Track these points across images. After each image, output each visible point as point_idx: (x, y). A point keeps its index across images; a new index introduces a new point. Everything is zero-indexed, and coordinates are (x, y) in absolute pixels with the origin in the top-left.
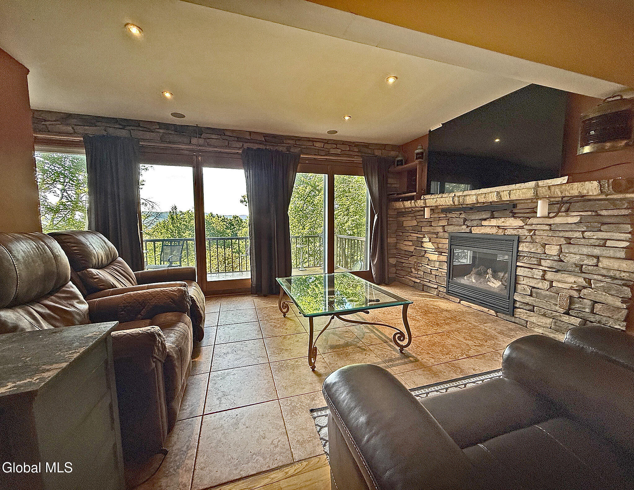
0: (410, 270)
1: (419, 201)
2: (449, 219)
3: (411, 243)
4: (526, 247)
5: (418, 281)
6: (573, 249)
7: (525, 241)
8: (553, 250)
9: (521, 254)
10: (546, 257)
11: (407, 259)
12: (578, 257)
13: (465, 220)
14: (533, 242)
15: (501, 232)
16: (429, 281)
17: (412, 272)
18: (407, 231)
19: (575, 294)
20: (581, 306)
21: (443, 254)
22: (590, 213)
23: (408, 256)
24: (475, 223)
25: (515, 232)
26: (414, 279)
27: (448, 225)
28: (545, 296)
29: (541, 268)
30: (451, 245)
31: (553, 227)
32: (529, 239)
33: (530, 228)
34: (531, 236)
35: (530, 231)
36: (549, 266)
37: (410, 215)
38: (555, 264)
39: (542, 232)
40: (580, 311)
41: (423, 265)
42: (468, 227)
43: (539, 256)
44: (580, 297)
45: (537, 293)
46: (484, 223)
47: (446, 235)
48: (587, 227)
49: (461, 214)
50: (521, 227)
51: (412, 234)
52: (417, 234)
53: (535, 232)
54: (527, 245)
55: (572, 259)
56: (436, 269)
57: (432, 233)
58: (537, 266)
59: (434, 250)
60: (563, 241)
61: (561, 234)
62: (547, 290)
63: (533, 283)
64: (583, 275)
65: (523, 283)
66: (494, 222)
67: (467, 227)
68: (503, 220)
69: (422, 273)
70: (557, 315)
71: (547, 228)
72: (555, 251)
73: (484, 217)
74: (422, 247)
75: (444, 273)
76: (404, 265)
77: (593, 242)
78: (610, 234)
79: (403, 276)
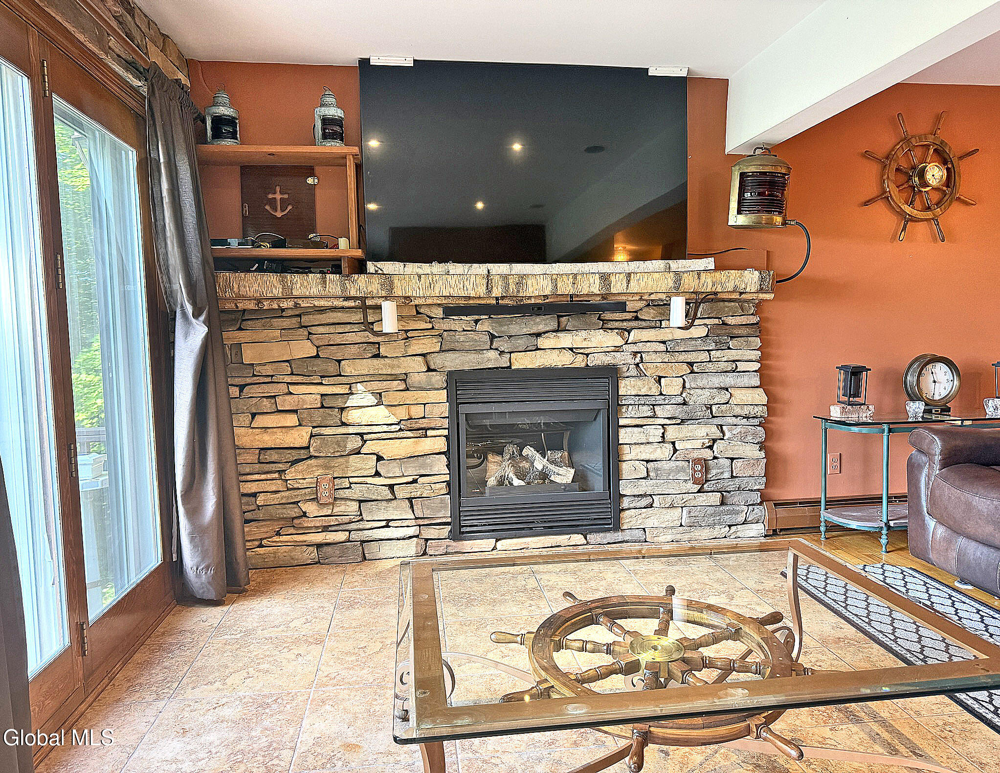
0: (294, 512)
1: (362, 279)
2: (441, 336)
3: (292, 419)
4: (631, 386)
5: (341, 536)
6: (702, 381)
7: (628, 374)
8: (672, 387)
9: (624, 402)
10: (664, 400)
11: (276, 475)
12: (707, 393)
13: (492, 337)
14: (641, 375)
15: (580, 362)
16: (384, 523)
17: (304, 514)
18: (269, 380)
19: (707, 454)
20: (719, 471)
21: (429, 433)
22: (716, 321)
23: (281, 467)
24: (521, 343)
25: (609, 358)
26: (319, 538)
27: (441, 351)
28: (670, 471)
29: (658, 421)
30: (458, 404)
31: (670, 345)
32: (633, 371)
33: (635, 348)
34: (637, 365)
35: (635, 354)
36: (670, 416)
37: (276, 322)
38: (678, 411)
39: (654, 356)
40: (718, 479)
41: (351, 480)
42: (502, 353)
43: (652, 400)
44: (715, 458)
45: (656, 470)
46: (542, 342)
47: (438, 379)
48: (715, 343)
49: (476, 322)
50: (618, 349)
51: (292, 389)
52: (321, 384)
53: (641, 357)
54: (632, 382)
55: (700, 398)
56: (410, 479)
57: (385, 377)
58: (652, 420)
59: (398, 427)
60: (686, 369)
61: (682, 357)
62: (670, 460)
63: (647, 453)
64: (716, 421)
65: (630, 458)
66: (566, 339)
67: (498, 355)
68: (583, 334)
69: (354, 506)
70: (690, 497)
71: (662, 347)
72: (678, 387)
73: (541, 328)
74: (344, 424)
75: (438, 486)
76: (260, 500)
77: (723, 366)
78: (740, 352)
79: (257, 543)
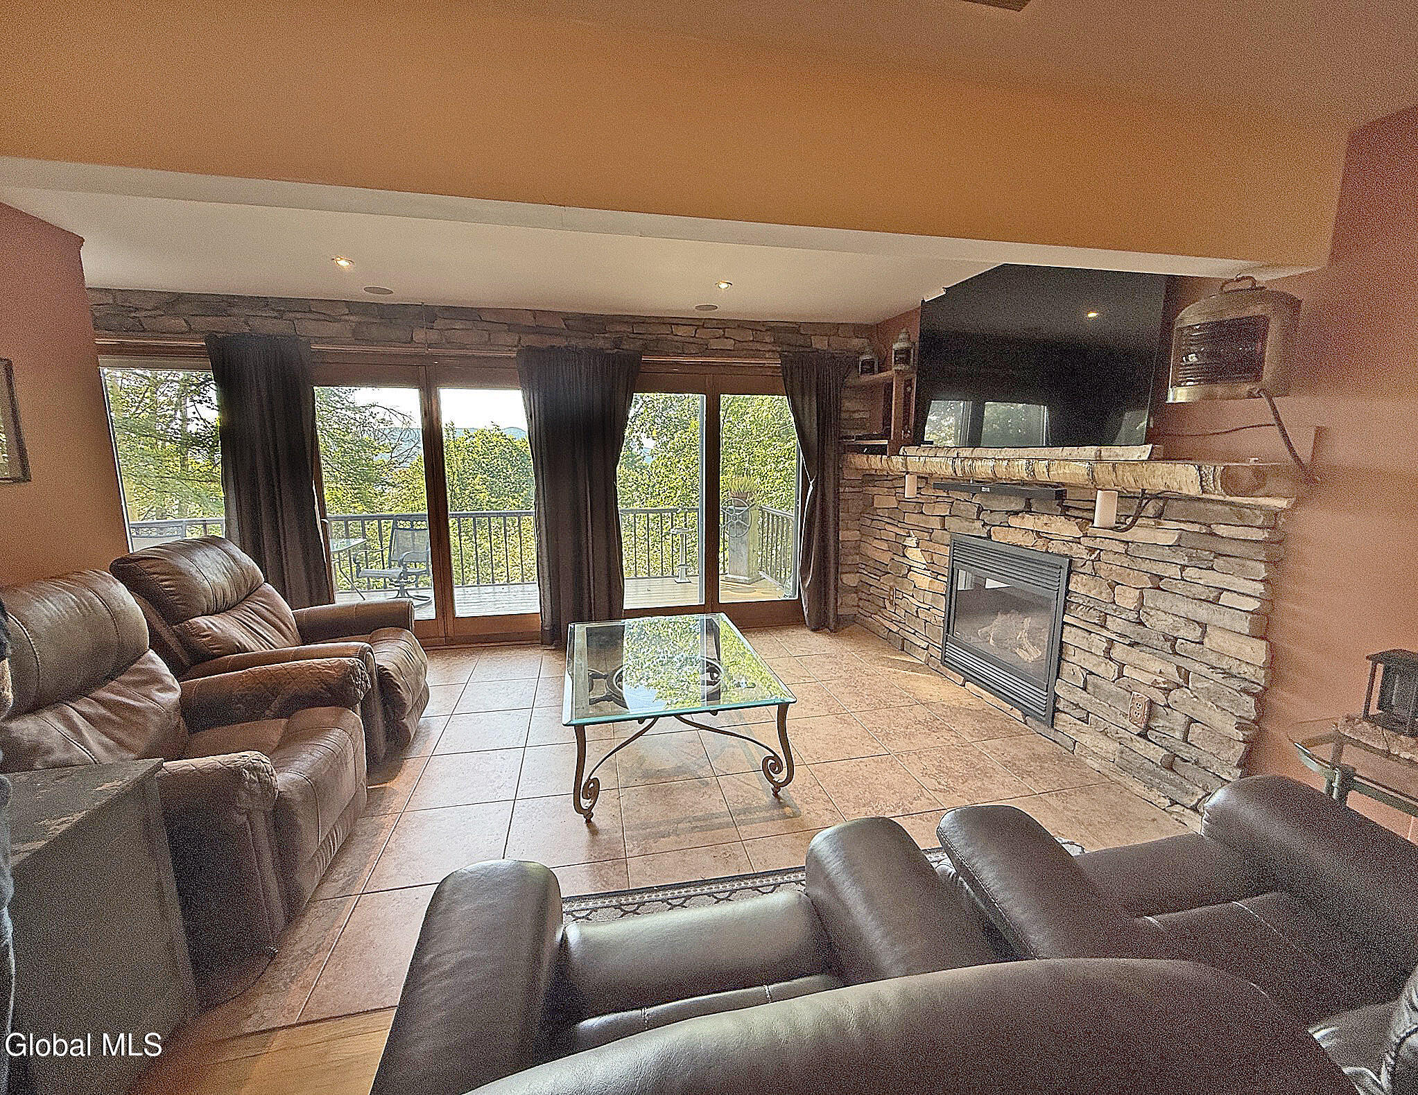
0: (881, 603)
1: (895, 459)
2: (953, 503)
3: (884, 546)
4: (1082, 585)
5: (895, 629)
6: (1164, 601)
7: (1081, 570)
8: (1127, 598)
9: (1072, 599)
10: (1115, 610)
11: (878, 578)
12: (1170, 619)
13: (980, 510)
14: (1095, 574)
15: (1041, 545)
16: (913, 631)
17: (886, 608)
18: (880, 518)
19: (1159, 697)
20: (1168, 724)
21: (939, 577)
22: (1196, 528)
23: (880, 573)
24: (997, 518)
25: (1065, 549)
26: (887, 624)
27: (951, 515)
28: (1109, 695)
29: (1105, 633)
30: (954, 560)
31: (1131, 547)
32: (1088, 568)
33: (1091, 544)
34: (1093, 561)
35: (1092, 550)
36: (1119, 632)
37: (886, 484)
38: (1130, 629)
39: (1111, 556)
40: (1166, 734)
41: (904, 595)
42: (985, 525)
43: (1103, 607)
44: (1168, 706)
45: (1095, 686)
46: (1014, 521)
47: (947, 537)
48: (1190, 557)
49: (974, 495)
50: (1077, 541)
51: (888, 527)
52: (897, 526)
53: (1099, 554)
54: (1084, 580)
55: (1160, 622)
56: (928, 607)
57: (922, 529)
58: (1098, 628)
59: (924, 567)
60: (1146, 582)
61: (1146, 566)
62: (1114, 682)
63: (1089, 663)
64: (1178, 660)
65: (1072, 661)
66: (1029, 522)
67: (983, 526)
68: (1045, 518)
69: (903, 613)
70: (1127, 736)
71: (1121, 548)
72: (1131, 601)
73: (1014, 507)
74: (905, 556)
75: (939, 618)
76: (872, 590)
77: (1198, 590)
78: (1228, 578)
79: (870, 614)
